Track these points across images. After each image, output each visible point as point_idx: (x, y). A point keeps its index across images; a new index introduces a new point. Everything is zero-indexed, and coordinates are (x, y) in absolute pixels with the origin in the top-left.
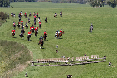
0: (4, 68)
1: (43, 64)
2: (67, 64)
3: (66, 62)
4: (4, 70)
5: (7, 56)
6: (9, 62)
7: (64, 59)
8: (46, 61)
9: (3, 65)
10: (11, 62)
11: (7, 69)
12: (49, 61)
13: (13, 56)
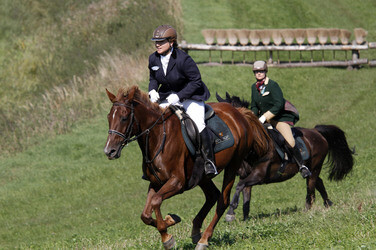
0: (34, 72)
1: (236, 58)
2: (361, 61)
3: (354, 47)
4: (29, 84)
5: (45, 13)
6: (55, 43)
7: (348, 35)
8: (255, 42)
9: (28, 58)
10: (69, 47)
11: (48, 82)
12: (266, 42)
13: (79, 14)
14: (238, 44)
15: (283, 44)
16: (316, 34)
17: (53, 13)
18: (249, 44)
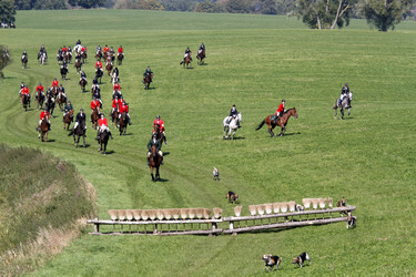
2: (218, 230)
3: (213, 220)
5: (5, 200)
7: (209, 213)
8: (145, 218)
11: (5, 247)
12: (152, 218)
14: (133, 220)
15: (164, 219)
16: (187, 212)
17: (10, 199)
18: (141, 220)
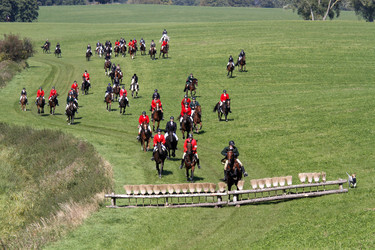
0: (22, 214)
1: (146, 202)
2: (223, 202)
3: (218, 194)
4: (19, 221)
5: (30, 177)
6: (36, 196)
7: (214, 187)
8: (157, 192)
9: (19, 206)
10: (44, 197)
11: (31, 219)
12: (164, 192)
13: (50, 177)
14: (146, 194)
15: (174, 193)
16: (195, 187)
17: (35, 177)
18: (153, 194)
